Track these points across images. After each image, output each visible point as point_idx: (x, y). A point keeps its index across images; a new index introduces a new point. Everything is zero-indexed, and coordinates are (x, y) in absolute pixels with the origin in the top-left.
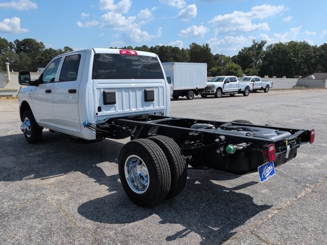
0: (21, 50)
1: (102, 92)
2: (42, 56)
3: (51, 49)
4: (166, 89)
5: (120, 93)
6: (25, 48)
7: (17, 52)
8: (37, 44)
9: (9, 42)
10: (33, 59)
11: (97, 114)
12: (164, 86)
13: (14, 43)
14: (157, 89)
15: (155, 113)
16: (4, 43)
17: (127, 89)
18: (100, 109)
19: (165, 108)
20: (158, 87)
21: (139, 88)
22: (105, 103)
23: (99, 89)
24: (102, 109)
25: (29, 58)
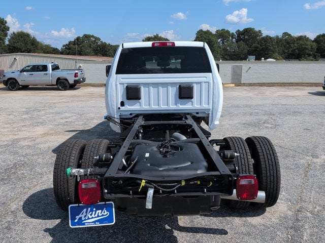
0: (241, 39)
1: (125, 87)
2: (258, 43)
3: (267, 36)
4: (213, 85)
5: (148, 89)
6: (244, 37)
7: (237, 42)
8: (255, 32)
9: (231, 32)
10: (250, 47)
11: (119, 108)
12: (211, 82)
13: (235, 34)
14: (199, 85)
15: (197, 113)
16: (227, 34)
17: (156, 85)
18: (122, 104)
19: (211, 108)
20: (200, 83)
21: (173, 84)
22: (128, 98)
23: (123, 84)
24: (125, 103)
25: (246, 47)
